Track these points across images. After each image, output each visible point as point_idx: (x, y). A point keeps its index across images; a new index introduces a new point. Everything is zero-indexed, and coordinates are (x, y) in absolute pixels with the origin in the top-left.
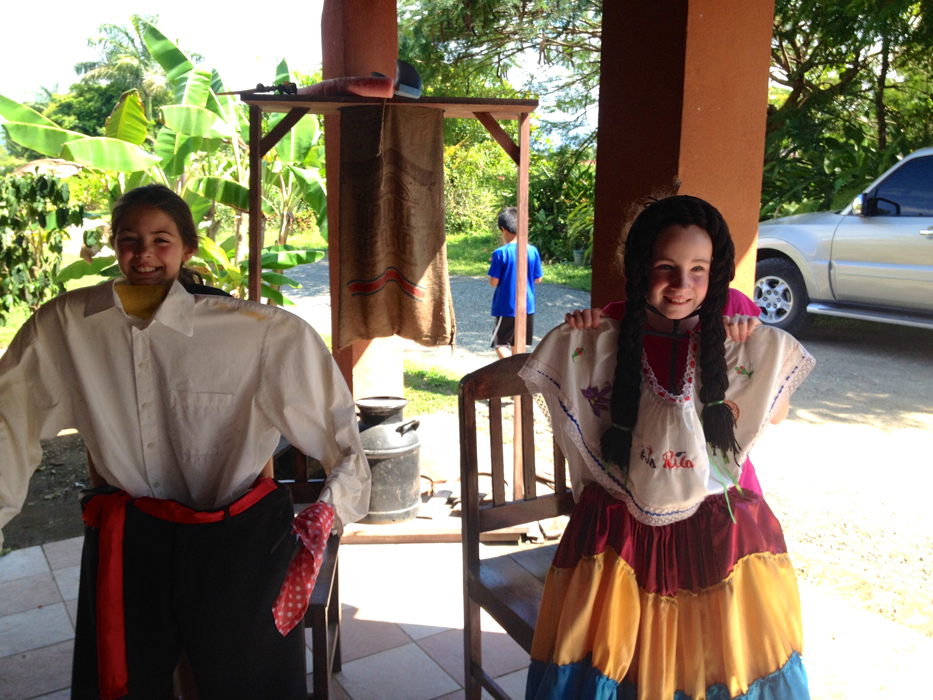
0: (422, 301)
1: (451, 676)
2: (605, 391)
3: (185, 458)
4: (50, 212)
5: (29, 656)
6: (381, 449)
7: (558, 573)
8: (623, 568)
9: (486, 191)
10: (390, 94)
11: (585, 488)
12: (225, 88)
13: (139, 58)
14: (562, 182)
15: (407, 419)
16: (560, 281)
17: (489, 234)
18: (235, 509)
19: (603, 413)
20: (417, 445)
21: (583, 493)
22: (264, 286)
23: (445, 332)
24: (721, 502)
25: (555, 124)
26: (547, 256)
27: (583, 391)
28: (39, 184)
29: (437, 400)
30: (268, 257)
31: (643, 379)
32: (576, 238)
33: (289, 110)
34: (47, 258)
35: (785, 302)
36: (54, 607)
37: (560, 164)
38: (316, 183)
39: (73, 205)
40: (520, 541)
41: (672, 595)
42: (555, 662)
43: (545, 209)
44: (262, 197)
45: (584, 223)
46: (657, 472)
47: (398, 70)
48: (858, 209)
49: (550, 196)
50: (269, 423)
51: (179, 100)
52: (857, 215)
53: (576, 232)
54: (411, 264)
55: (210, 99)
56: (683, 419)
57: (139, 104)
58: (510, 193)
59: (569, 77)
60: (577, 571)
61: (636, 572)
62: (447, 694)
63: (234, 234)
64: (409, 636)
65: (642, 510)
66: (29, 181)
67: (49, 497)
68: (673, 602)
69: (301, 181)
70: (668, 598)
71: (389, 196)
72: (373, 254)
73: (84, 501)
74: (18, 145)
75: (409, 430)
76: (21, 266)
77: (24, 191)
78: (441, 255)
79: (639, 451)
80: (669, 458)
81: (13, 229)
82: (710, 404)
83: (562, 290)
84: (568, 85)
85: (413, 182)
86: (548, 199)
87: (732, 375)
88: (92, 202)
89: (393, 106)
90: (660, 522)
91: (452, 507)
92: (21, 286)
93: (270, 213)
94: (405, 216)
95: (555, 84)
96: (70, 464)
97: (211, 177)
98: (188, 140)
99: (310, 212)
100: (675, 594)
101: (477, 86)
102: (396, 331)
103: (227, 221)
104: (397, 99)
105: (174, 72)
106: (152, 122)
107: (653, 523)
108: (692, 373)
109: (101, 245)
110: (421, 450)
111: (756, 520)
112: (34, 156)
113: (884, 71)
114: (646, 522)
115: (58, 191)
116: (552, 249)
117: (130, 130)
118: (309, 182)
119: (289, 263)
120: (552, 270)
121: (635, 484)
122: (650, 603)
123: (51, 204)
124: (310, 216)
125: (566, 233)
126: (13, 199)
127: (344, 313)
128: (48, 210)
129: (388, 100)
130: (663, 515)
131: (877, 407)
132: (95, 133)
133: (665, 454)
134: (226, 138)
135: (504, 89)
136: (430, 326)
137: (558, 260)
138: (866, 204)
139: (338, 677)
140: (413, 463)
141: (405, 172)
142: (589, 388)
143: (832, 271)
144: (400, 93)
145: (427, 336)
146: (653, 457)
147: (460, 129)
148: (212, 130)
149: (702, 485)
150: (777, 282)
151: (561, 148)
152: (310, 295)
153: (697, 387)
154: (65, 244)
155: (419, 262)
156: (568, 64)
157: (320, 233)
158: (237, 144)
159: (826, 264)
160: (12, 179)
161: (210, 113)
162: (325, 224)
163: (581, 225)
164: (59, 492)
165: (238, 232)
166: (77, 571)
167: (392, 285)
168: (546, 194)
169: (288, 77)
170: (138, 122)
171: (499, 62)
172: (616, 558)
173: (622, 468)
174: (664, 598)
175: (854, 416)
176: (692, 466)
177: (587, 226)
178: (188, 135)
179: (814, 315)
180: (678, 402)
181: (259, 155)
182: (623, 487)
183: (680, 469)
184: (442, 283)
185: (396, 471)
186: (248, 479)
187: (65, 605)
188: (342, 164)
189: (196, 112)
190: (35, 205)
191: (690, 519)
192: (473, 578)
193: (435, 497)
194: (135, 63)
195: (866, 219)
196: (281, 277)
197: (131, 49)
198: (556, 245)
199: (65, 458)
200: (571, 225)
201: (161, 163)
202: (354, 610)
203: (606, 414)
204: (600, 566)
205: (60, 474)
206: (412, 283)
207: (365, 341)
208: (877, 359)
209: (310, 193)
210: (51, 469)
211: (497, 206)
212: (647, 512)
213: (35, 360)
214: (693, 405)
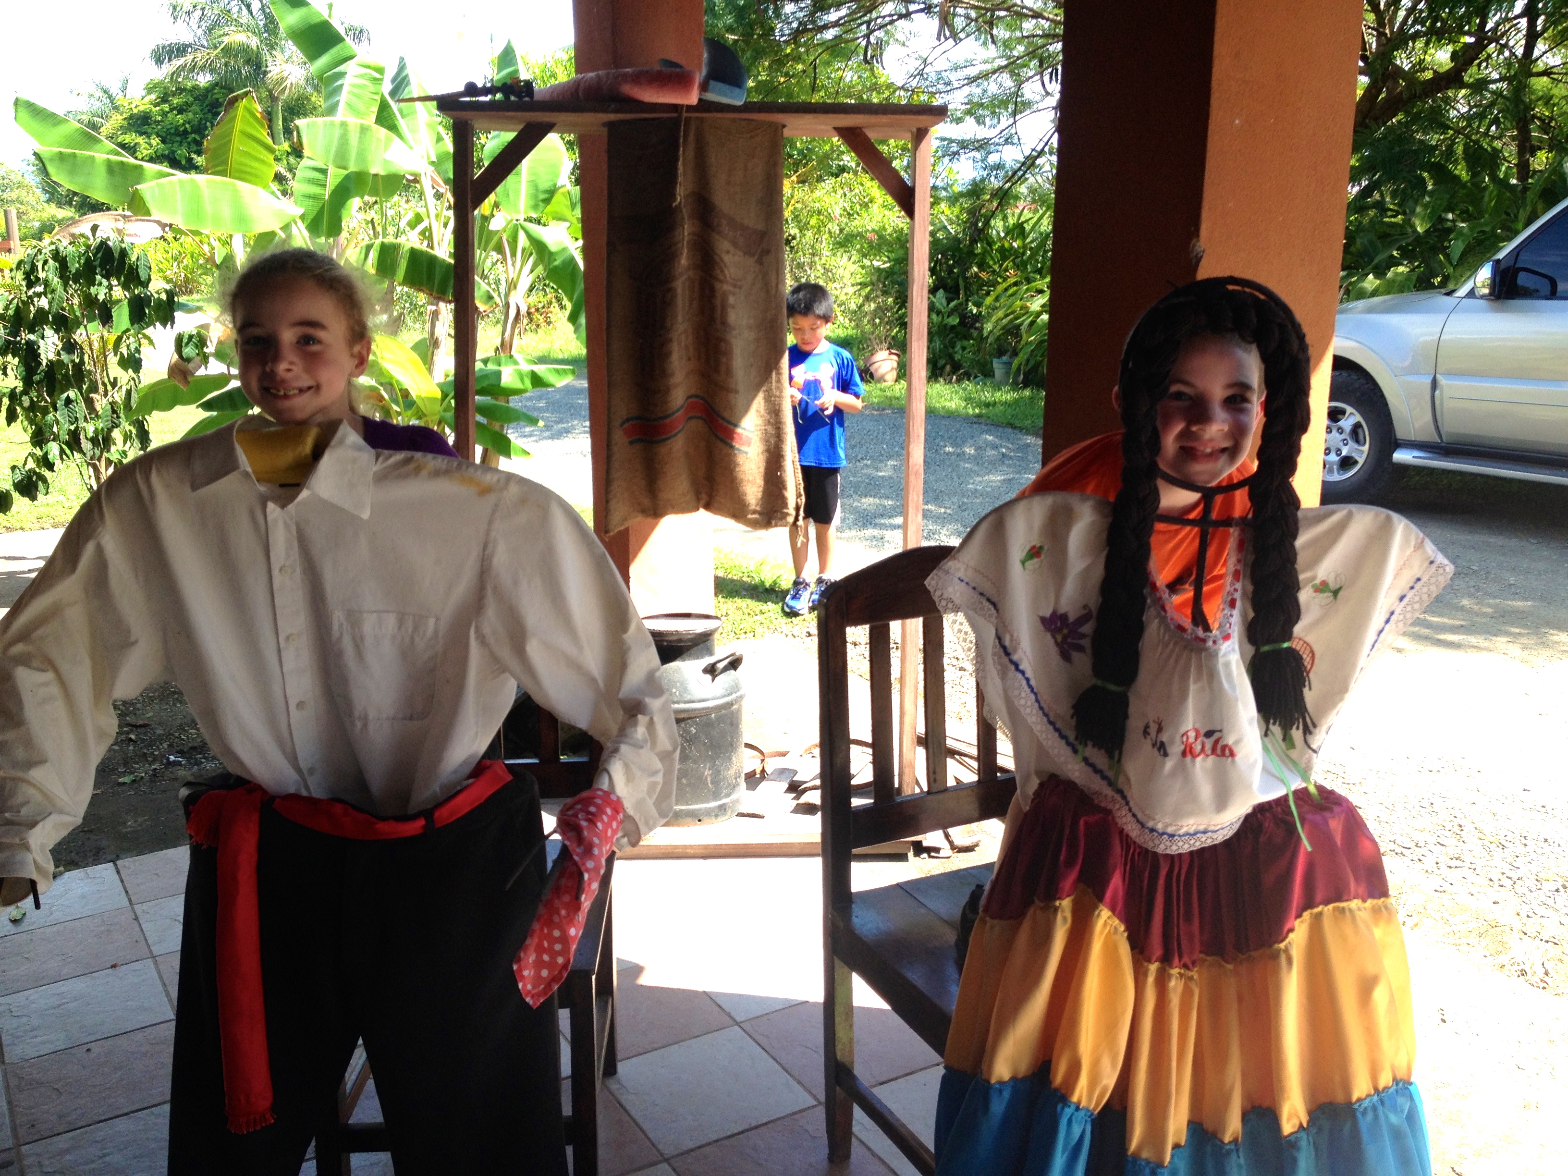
0: (746, 453)
1: (799, 1083)
2: (1082, 620)
3: (359, 724)
4: (119, 301)
5: (96, 1049)
6: (678, 703)
7: (992, 927)
8: (1105, 923)
9: (845, 256)
10: (693, 98)
11: (1041, 785)
12: (414, 90)
13: (260, 35)
14: (973, 241)
15: (722, 650)
16: (970, 411)
17: (850, 332)
18: (444, 815)
19: (1076, 656)
20: (738, 694)
21: (1037, 794)
22: (478, 424)
23: (785, 505)
24: (1279, 809)
25: (963, 141)
26: (948, 368)
27: (1043, 620)
28: (99, 255)
29: (767, 615)
30: (486, 376)
31: (1149, 601)
32: (998, 339)
33: (520, 127)
34: (115, 379)
35: (1356, 446)
36: (136, 966)
37: (973, 212)
38: (564, 250)
39: (157, 287)
40: (911, 854)
41: (1190, 965)
42: (984, 1076)
43: (945, 290)
44: (476, 277)
45: (1012, 313)
46: (1169, 764)
47: (705, 55)
48: (1483, 286)
49: (953, 266)
50: (497, 667)
51: (331, 110)
52: (1483, 297)
53: (999, 327)
54: (728, 390)
55: (384, 107)
56: (1218, 673)
57: (259, 115)
58: (885, 263)
59: (985, 62)
60: (1026, 925)
61: (1127, 929)
62: (794, 1114)
63: (426, 335)
64: (729, 1015)
65: (1143, 825)
66: (82, 249)
67: (126, 779)
68: (1191, 978)
69: (539, 248)
70: (1182, 971)
71: (691, 273)
72: (664, 374)
73: (188, 802)
74: (60, 185)
75: (725, 669)
76: (72, 394)
77: (74, 267)
78: (779, 374)
79: (1141, 725)
80: (1192, 740)
81: (57, 331)
82: (1266, 648)
83: (975, 426)
84: (985, 76)
85: (731, 249)
86: (950, 272)
87: (1304, 596)
88: (187, 280)
89: (697, 118)
90: (1174, 848)
91: (797, 798)
92: (72, 428)
93: (486, 303)
94: (719, 308)
95: (962, 74)
96: (160, 724)
97: (386, 241)
98: (347, 178)
99: (549, 296)
100: (1194, 963)
101: (829, 78)
102: (702, 502)
103: (411, 311)
104: (704, 106)
105: (323, 61)
106: (286, 146)
107: (1161, 849)
108: (1236, 590)
109: (205, 359)
110: (744, 703)
111: (1338, 839)
112: (89, 206)
113: (1529, 47)
114: (1150, 846)
115: (130, 266)
116: (957, 357)
117: (248, 161)
118: (553, 248)
119: (518, 385)
120: (957, 392)
121: (1133, 779)
122: (1151, 979)
123: (119, 288)
124: (550, 303)
125: (982, 328)
126: (56, 281)
127: (616, 474)
128: (114, 298)
129: (690, 108)
130: (1180, 836)
131: (1513, 624)
132: (189, 166)
133: (1186, 733)
134: (412, 175)
135: (876, 84)
136: (760, 495)
137: (967, 376)
138: (1498, 279)
139: (613, 1085)
140: (732, 724)
141: (719, 233)
142: (1054, 614)
143: (1437, 392)
144: (711, 96)
145: (754, 512)
146: (1164, 737)
147: (800, 152)
148: (385, 161)
149: (1249, 787)
150: (1343, 412)
151: (974, 183)
152: (552, 437)
153: (1244, 615)
154: (146, 352)
155: (741, 387)
156: (986, 39)
157: (575, 336)
158: (430, 183)
159: (1428, 381)
160: (53, 247)
161: (382, 132)
162: (583, 320)
163: (1007, 316)
164: (142, 771)
165: (432, 333)
166: (177, 906)
167: (696, 425)
168: (946, 263)
169: (517, 71)
170: (260, 148)
171: (867, 36)
172: (1096, 907)
173: (1111, 756)
174: (1175, 971)
175: (1472, 640)
176: (1232, 754)
177: (1016, 318)
178: (345, 168)
179: (1404, 469)
180: (1210, 643)
181: (470, 204)
182: (1111, 784)
183: (1212, 758)
184: (780, 423)
185: (703, 737)
186: (465, 762)
187: (156, 963)
188: (611, 219)
189: (358, 130)
190: (93, 290)
191: (1227, 843)
192: (841, 925)
193: (768, 780)
194: (254, 42)
195: (1497, 304)
196: (508, 409)
197: (245, 17)
198: (964, 352)
199: (151, 714)
200: (990, 315)
201: (302, 217)
202: (637, 970)
203: (1083, 661)
204: (1065, 919)
205: (143, 741)
206: (730, 423)
207: (650, 520)
208: (1513, 543)
209: (556, 267)
210: (128, 733)
211: (863, 285)
212: (1152, 830)
213: (101, 564)
214: (1237, 647)
